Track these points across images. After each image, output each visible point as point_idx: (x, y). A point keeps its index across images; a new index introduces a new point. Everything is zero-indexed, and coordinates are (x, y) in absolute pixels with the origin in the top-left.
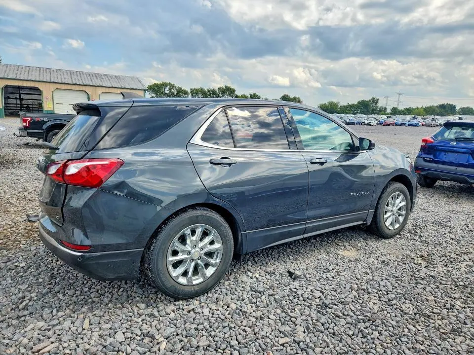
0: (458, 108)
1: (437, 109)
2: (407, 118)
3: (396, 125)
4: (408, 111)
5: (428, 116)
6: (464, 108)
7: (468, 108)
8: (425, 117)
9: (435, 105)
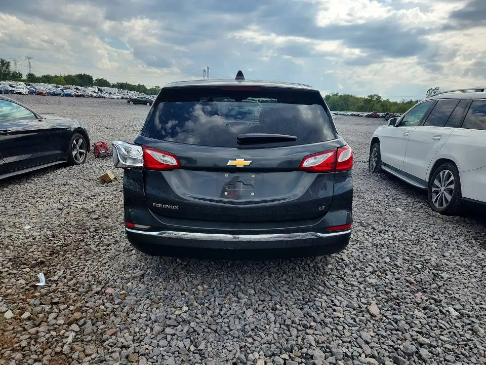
0: (94, 79)
1: (76, 79)
2: (50, 87)
3: (50, 95)
4: (47, 79)
5: (69, 86)
6: (99, 80)
7: (102, 80)
8: (67, 86)
9: (74, 74)
